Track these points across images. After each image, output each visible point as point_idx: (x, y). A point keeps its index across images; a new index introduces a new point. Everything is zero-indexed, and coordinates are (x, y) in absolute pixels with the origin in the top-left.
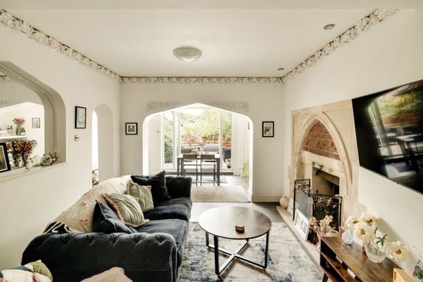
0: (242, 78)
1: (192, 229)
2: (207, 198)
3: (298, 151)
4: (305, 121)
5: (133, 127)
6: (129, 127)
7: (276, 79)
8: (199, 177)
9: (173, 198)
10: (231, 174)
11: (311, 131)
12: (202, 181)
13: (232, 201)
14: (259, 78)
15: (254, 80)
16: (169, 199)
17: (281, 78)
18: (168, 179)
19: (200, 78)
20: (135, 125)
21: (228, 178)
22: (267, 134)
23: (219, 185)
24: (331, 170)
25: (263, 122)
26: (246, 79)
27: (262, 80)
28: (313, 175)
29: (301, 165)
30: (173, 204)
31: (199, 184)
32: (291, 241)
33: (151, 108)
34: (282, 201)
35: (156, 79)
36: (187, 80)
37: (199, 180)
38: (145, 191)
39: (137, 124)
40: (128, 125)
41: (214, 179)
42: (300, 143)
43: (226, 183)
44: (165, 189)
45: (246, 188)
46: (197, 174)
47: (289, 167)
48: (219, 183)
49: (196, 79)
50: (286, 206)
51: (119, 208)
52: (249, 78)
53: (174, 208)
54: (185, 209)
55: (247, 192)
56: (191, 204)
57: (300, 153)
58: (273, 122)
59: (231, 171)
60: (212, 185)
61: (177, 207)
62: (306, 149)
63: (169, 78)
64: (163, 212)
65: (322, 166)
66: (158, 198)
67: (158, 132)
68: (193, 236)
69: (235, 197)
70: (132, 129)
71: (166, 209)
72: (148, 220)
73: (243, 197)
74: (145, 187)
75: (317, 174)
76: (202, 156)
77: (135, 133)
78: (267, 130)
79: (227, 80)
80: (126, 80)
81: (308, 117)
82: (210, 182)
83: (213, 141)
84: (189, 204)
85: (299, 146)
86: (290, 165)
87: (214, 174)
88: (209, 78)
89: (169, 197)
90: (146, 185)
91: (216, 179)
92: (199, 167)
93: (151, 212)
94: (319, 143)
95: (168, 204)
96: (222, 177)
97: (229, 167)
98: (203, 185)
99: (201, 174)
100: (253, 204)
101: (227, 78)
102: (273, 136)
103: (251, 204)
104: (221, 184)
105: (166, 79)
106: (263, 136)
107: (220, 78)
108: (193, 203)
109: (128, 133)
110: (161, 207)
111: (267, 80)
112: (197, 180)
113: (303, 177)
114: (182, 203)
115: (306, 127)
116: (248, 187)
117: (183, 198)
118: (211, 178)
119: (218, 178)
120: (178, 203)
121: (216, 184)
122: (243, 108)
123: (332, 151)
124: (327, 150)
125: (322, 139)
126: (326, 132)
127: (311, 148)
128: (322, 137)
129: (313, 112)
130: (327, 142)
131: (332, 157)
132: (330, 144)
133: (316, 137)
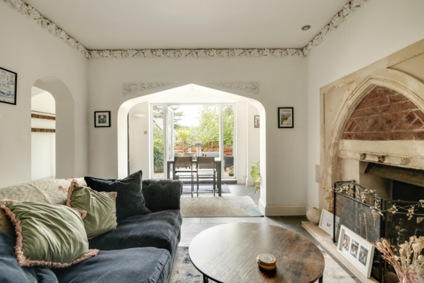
0: (250, 50)
1: (183, 259)
2: (206, 213)
3: (333, 141)
4: (347, 94)
5: (105, 116)
6: (99, 116)
7: (295, 51)
8: (195, 187)
9: (153, 211)
10: (235, 183)
11: (357, 108)
12: (199, 191)
13: (238, 214)
14: (273, 50)
15: (266, 52)
16: (146, 213)
17: (302, 50)
18: (146, 183)
19: (194, 50)
20: (107, 114)
21: (231, 187)
22: (285, 124)
23: (220, 195)
24: (407, 160)
25: (279, 109)
26: (255, 51)
27: (277, 53)
28: (360, 174)
29: (338, 161)
30: (150, 220)
31: (195, 195)
32: (341, 277)
33: (129, 91)
34: (309, 214)
35: (135, 52)
36: (177, 53)
37: (195, 191)
38: (102, 200)
39: (110, 112)
40: (97, 114)
41: (214, 188)
42: (337, 129)
43: (229, 192)
44: (140, 197)
45: (256, 199)
46: (192, 183)
47: (317, 167)
48: (220, 193)
49: (188, 52)
50: (316, 221)
51: (24, 229)
52: (259, 50)
53: (150, 227)
54: (167, 228)
55: (257, 204)
56: (180, 220)
57: (337, 145)
58: (292, 108)
59: (234, 180)
60: (211, 195)
61: (155, 225)
62: (349, 137)
63: (152, 50)
64: (131, 234)
65: (383, 157)
66: (126, 211)
67: (146, 133)
68: (183, 272)
69: (243, 210)
70: (103, 120)
71: (137, 229)
72: (95, 252)
73: (253, 210)
74: (105, 194)
75: (366, 172)
76: (198, 158)
77: (107, 124)
78: (283, 119)
79: (231, 53)
80: (94, 54)
81: (353, 86)
82: (208, 191)
83: (211, 149)
84: (176, 220)
85: (335, 134)
86: (319, 163)
87: (214, 183)
88: (206, 50)
89: (146, 209)
90: (107, 191)
91: (217, 189)
92: (195, 174)
93: (108, 235)
94: (376, 122)
95: (141, 221)
96: (223, 187)
97: (231, 175)
98: (200, 196)
99: (198, 183)
100: (268, 219)
101: (230, 50)
102: (293, 127)
103: (265, 218)
104: (222, 195)
105: (148, 53)
106: (279, 127)
107: (220, 49)
108: (184, 219)
109: (98, 124)
110: (128, 226)
111: (284, 53)
112: (192, 189)
113: (341, 178)
114: (164, 219)
115: (350, 102)
116: (259, 197)
117: (166, 212)
118: (211, 187)
119: (219, 187)
120: (157, 219)
121: (217, 195)
122: (252, 90)
123: (411, 128)
124: (397, 128)
125: (384, 114)
126: (393, 101)
127: (358, 133)
128: (384, 111)
129: (365, 74)
130: (396, 115)
131: (410, 138)
132: (404, 118)
133: (369, 115)
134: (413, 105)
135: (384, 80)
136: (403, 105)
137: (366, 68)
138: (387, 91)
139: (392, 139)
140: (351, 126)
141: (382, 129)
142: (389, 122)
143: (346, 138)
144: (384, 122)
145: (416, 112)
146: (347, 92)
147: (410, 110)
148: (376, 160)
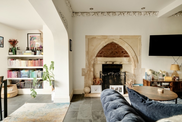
58: (72, 41)
65: (114, 62)
81: (106, 40)
94: (112, 52)
106: (70, 50)
123: (123, 54)
124: (119, 54)
125: (115, 50)
126: (118, 47)
127: (105, 55)
128: (115, 49)
129: (112, 38)
130: (119, 51)
131: (123, 57)
132: (121, 52)
133: (109, 50)
134: (123, 49)
135: (118, 41)
136: (121, 49)
137: (112, 36)
138: (116, 44)
139: (118, 57)
140: (101, 53)
141: (114, 54)
142: (117, 52)
143: (98, 57)
144: (115, 52)
145: (124, 51)
146: (103, 41)
147: (123, 50)
148: (111, 63)
